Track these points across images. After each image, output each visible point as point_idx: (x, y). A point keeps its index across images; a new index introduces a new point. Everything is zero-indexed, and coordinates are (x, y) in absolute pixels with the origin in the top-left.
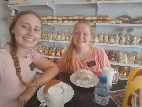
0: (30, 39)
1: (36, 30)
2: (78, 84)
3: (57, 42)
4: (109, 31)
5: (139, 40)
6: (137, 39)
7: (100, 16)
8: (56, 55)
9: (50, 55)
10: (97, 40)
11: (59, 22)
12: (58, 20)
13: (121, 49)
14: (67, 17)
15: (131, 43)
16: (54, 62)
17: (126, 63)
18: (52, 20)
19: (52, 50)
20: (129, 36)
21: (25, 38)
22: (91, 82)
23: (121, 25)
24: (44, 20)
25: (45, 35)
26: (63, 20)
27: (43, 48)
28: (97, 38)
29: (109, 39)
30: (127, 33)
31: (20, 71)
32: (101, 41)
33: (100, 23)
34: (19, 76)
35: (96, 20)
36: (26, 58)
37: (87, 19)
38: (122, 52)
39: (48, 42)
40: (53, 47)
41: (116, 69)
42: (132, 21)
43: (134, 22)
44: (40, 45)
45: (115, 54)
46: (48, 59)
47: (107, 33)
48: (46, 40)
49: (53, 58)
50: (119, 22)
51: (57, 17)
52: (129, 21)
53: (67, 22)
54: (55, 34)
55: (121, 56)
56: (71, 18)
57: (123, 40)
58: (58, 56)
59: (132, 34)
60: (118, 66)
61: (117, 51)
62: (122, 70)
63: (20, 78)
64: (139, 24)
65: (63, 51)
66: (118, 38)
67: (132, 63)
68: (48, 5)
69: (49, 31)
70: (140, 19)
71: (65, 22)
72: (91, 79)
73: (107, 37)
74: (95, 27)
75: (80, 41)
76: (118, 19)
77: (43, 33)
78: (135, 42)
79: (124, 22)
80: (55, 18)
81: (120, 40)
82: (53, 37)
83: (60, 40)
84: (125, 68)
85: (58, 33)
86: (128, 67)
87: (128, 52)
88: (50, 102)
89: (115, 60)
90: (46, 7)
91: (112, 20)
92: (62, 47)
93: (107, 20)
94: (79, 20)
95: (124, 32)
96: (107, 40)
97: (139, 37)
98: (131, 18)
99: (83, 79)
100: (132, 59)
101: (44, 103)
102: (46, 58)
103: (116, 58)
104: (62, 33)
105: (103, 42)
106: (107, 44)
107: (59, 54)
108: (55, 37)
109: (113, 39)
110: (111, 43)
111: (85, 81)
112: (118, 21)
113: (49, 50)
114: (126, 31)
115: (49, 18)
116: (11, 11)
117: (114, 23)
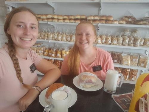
0: (27, 38)
1: (32, 28)
2: (81, 87)
3: (57, 43)
4: (112, 31)
5: (143, 42)
6: (141, 41)
7: (103, 16)
8: (56, 56)
9: (50, 56)
10: (99, 41)
11: (60, 21)
12: (58, 19)
13: (124, 51)
14: (68, 16)
15: (135, 44)
16: (54, 63)
17: (129, 65)
18: (53, 19)
19: (52, 51)
20: (133, 37)
21: (22, 38)
22: (95, 85)
23: (125, 25)
24: (44, 19)
25: (45, 35)
26: (64, 19)
27: (43, 49)
28: (99, 39)
29: (112, 40)
30: (131, 34)
31: (20, 73)
32: (104, 42)
33: (103, 23)
34: (20, 78)
35: (99, 20)
36: (27, 59)
37: (89, 18)
38: (125, 54)
39: (48, 42)
40: (53, 48)
41: (119, 72)
42: (136, 22)
43: (138, 23)
44: (39, 46)
45: (118, 56)
46: (48, 60)
47: (110, 34)
48: (45, 40)
49: (53, 59)
50: (123, 23)
51: (58, 15)
52: (133, 22)
53: (68, 21)
54: (56, 34)
55: (124, 58)
56: (73, 18)
57: (126, 41)
58: (58, 57)
59: (136, 35)
60: (121, 68)
61: (119, 53)
62: (125, 73)
63: (21, 80)
64: (142, 25)
65: (64, 52)
66: (121, 39)
67: (135, 65)
68: (48, 3)
69: (49, 30)
70: (144, 20)
71: (66, 21)
72: (95, 83)
73: (110, 38)
74: (98, 27)
75: (83, 42)
76: (122, 19)
77: (42, 33)
78: (138, 43)
79: (128, 23)
80: (56, 17)
81: (123, 42)
82: (53, 37)
83: (61, 40)
84: (128, 70)
85: (59, 33)
86: (131, 69)
87: (132, 54)
88: (54, 107)
89: (118, 62)
90: (46, 5)
91: (115, 21)
92: (63, 47)
93: (111, 20)
94: (81, 20)
95: (128, 33)
96: (110, 41)
97: (143, 38)
98: (135, 18)
99: (87, 82)
100: (135, 61)
101: (48, 108)
102: (45, 59)
103: (119, 60)
104: (63, 33)
105: (105, 43)
106: (110, 45)
107: (59, 55)
108: (56, 37)
109: (116, 40)
110: (114, 44)
111: (88, 84)
112: (121, 22)
113: (49, 51)
114: (130, 32)
115: (49, 17)
116: (8, 8)
117: (118, 23)
